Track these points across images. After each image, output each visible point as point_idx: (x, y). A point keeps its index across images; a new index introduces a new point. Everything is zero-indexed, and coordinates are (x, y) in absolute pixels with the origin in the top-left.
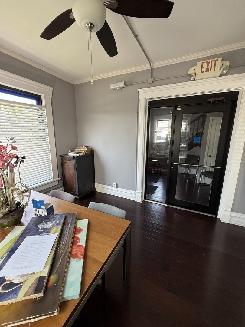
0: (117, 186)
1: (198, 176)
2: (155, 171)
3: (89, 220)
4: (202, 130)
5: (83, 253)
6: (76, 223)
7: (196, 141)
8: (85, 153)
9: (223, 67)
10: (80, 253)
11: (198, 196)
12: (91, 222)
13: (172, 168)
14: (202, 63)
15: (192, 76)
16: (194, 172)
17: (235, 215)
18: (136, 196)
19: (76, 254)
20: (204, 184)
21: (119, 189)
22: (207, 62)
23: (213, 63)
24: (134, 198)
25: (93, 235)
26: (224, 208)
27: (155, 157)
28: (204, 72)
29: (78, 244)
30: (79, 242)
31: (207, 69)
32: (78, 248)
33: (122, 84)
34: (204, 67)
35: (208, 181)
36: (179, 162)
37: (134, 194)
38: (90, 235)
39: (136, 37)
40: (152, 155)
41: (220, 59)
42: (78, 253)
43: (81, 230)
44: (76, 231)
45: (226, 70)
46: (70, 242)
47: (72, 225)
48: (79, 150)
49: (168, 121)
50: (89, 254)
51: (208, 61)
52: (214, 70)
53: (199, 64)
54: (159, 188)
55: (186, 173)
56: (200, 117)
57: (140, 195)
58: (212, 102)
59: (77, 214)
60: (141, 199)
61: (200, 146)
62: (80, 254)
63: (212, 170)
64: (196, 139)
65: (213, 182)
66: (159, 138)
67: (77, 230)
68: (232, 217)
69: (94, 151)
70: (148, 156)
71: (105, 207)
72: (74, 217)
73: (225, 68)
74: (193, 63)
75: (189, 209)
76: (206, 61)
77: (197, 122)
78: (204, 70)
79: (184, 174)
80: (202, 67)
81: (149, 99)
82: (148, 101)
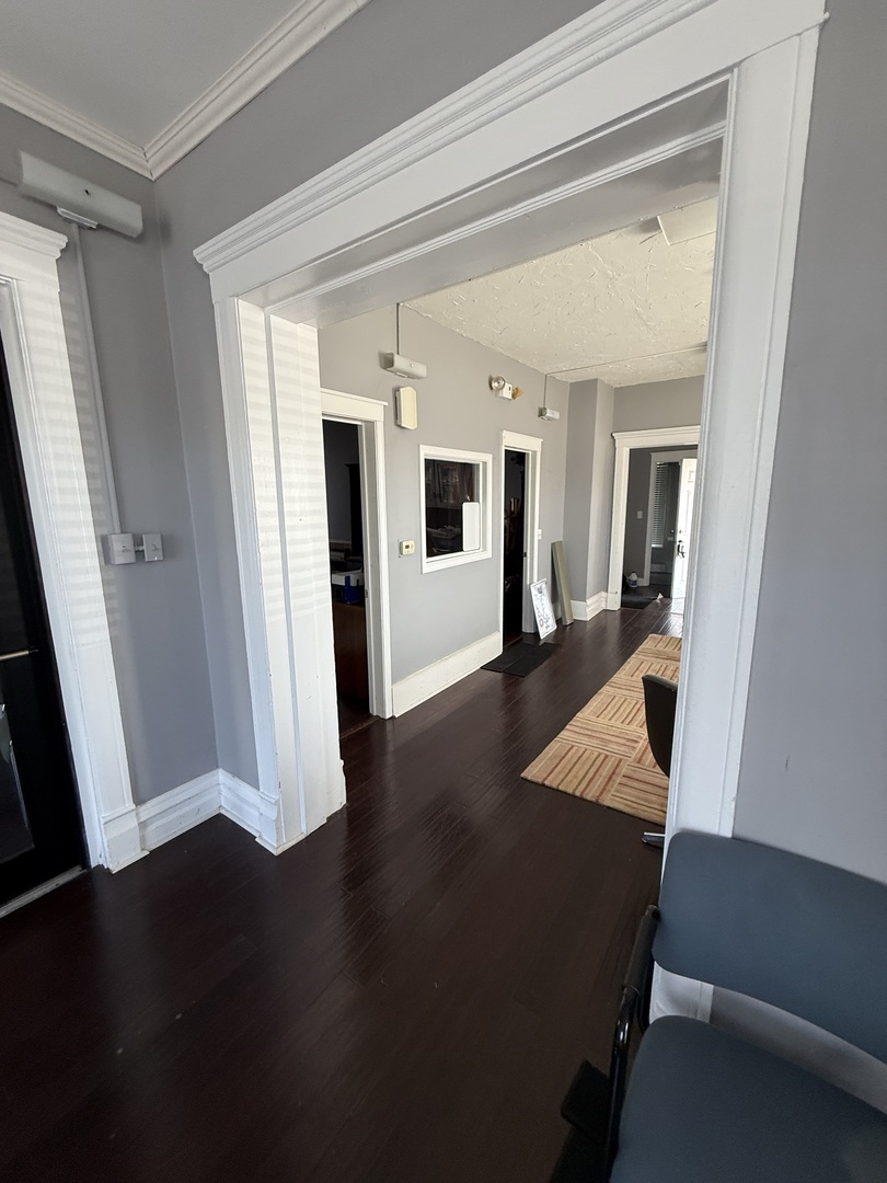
17: (152, 812)
26: (107, 814)
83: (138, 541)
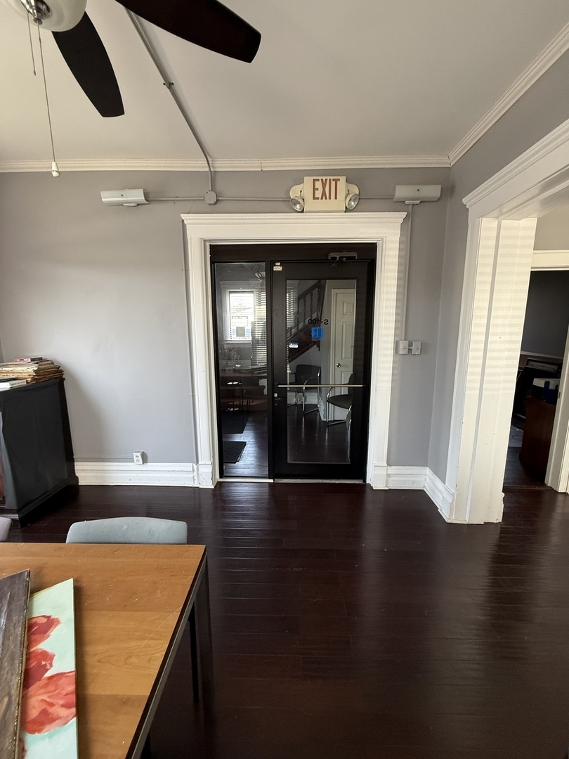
0: (145, 459)
1: (322, 408)
2: (234, 406)
3: (75, 581)
4: (319, 314)
5: (73, 698)
6: (28, 606)
7: (316, 335)
8: (33, 379)
9: (350, 196)
10: (61, 702)
11: (326, 447)
12: (84, 584)
13: (276, 395)
14: (314, 180)
15: (299, 203)
16: (312, 399)
17: (393, 472)
18: (198, 474)
19: (44, 713)
20: (334, 421)
21: (149, 466)
22: (322, 180)
23: (333, 183)
24: (194, 480)
25: (98, 624)
26: (376, 463)
27: (232, 374)
28: (318, 198)
29: (48, 674)
30: (51, 666)
31: (324, 193)
32: (51, 688)
33: (138, 196)
34: (317, 189)
35: (342, 414)
36: (288, 382)
37: (193, 471)
38: (88, 626)
39: (170, 85)
40: (225, 370)
41: (343, 179)
42: (52, 705)
43: (50, 623)
44: (34, 634)
45: (354, 201)
46: (16, 680)
47: (15, 618)
48: (8, 372)
49: (252, 295)
50: (96, 689)
51: (324, 178)
52: (336, 198)
53: (308, 181)
54: (249, 446)
55: (299, 403)
56: (313, 287)
57: (210, 469)
58: (338, 259)
59: (29, 575)
60: (212, 479)
61: (319, 346)
62: (63, 706)
63: (345, 391)
64: (315, 331)
65: (353, 415)
66: (240, 331)
67: (34, 629)
68: (388, 475)
69: (61, 371)
70: (221, 375)
71: (125, 527)
72: (19, 588)
73: (353, 198)
74: (298, 177)
75: (317, 479)
76: (320, 178)
77: (308, 298)
78: (318, 194)
79: (296, 405)
80: (315, 189)
81: (210, 241)
82: (208, 244)
83: (410, 344)
